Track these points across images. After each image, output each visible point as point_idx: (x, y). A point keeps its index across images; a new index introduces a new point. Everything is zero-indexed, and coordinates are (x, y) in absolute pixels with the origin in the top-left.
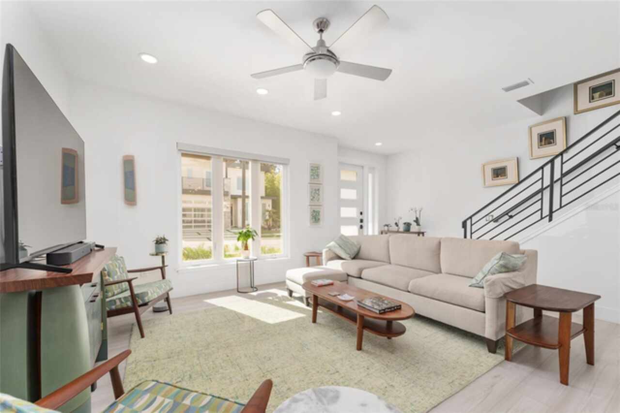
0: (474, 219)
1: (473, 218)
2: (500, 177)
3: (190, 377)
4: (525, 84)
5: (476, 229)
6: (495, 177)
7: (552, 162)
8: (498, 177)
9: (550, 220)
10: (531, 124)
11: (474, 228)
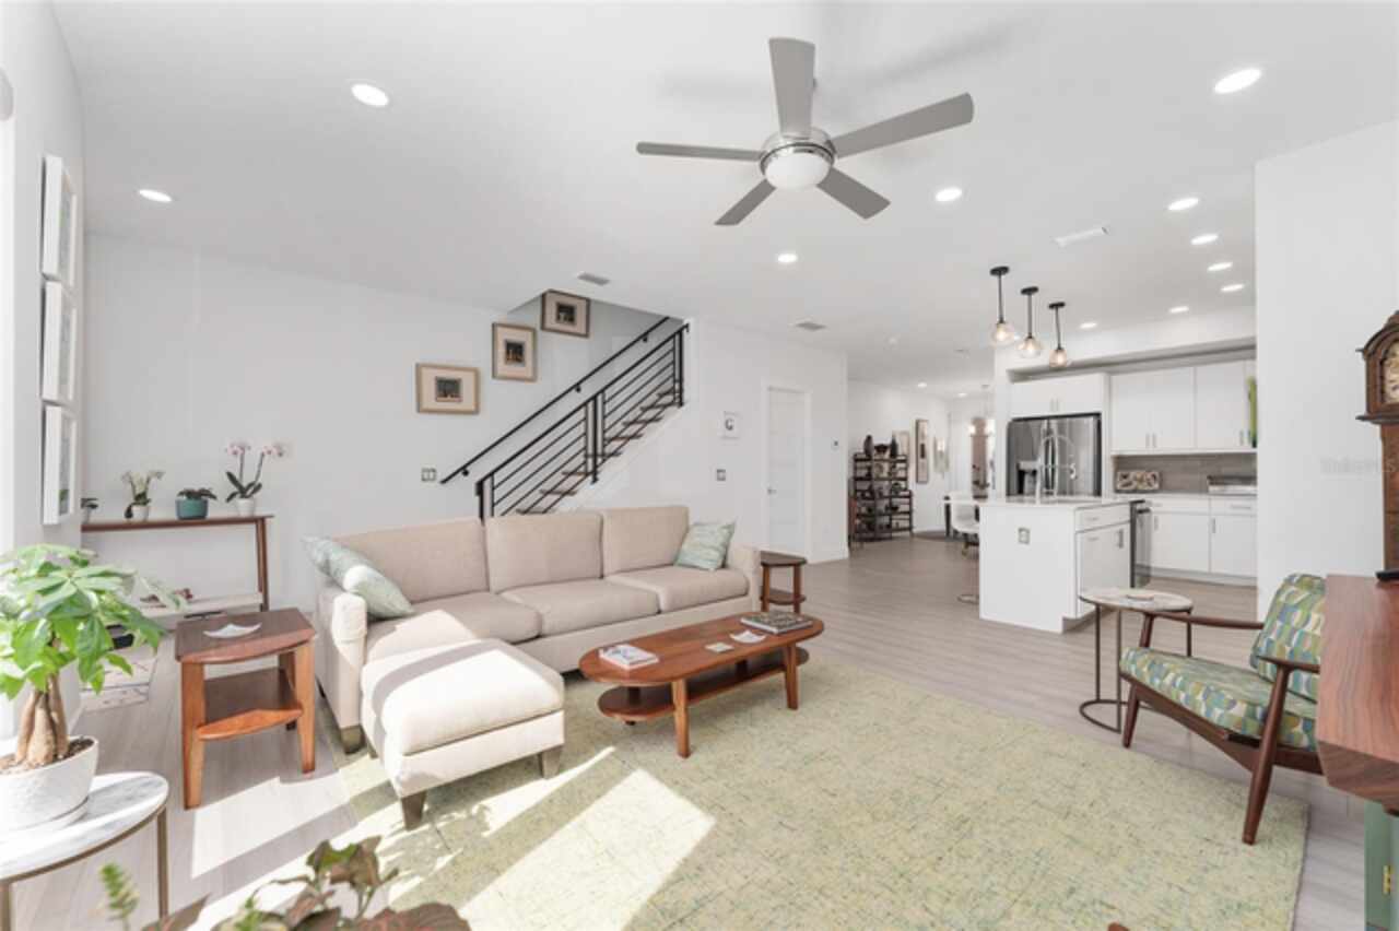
0: (498, 478)
1: (496, 475)
2: (449, 398)
3: (1072, 891)
4: (601, 282)
5: (500, 496)
6: (440, 396)
7: (594, 398)
8: (445, 396)
9: (595, 480)
10: (497, 320)
11: (498, 494)
